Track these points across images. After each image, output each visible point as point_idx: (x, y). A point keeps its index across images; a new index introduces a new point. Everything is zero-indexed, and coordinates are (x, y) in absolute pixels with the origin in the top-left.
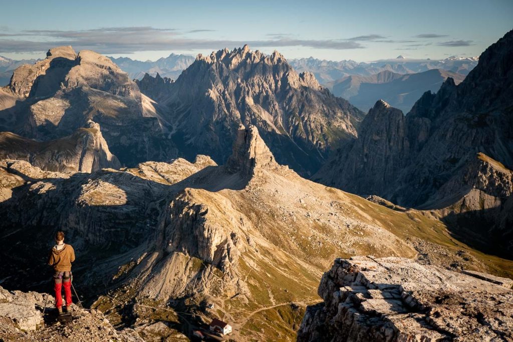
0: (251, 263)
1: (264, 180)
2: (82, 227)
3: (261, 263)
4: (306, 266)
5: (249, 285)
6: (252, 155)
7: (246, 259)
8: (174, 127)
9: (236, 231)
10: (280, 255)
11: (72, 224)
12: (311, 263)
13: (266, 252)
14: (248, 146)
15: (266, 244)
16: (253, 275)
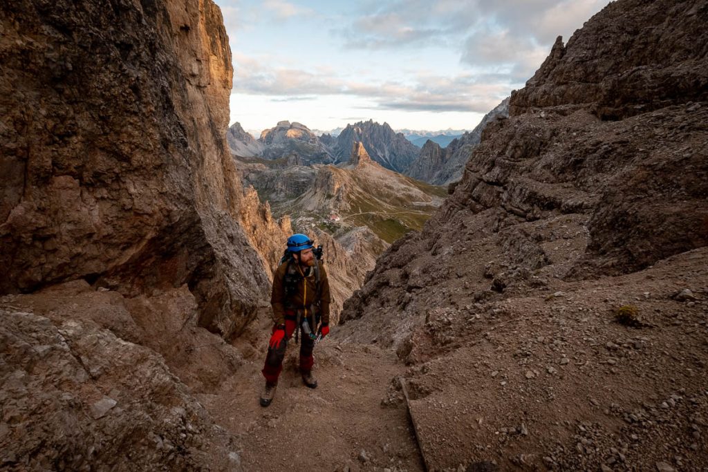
0: (352, 197)
1: (363, 166)
2: (284, 188)
3: (357, 197)
4: (378, 201)
5: (351, 205)
6: (359, 154)
7: (350, 195)
8: (336, 159)
9: (347, 183)
10: (367, 195)
11: (280, 187)
12: (381, 200)
13: (360, 193)
14: (357, 151)
15: (360, 190)
16: (353, 201)
